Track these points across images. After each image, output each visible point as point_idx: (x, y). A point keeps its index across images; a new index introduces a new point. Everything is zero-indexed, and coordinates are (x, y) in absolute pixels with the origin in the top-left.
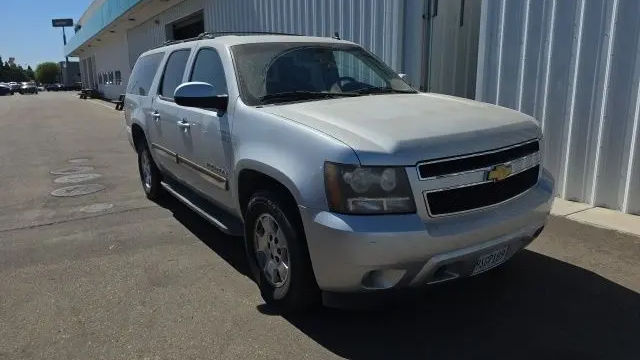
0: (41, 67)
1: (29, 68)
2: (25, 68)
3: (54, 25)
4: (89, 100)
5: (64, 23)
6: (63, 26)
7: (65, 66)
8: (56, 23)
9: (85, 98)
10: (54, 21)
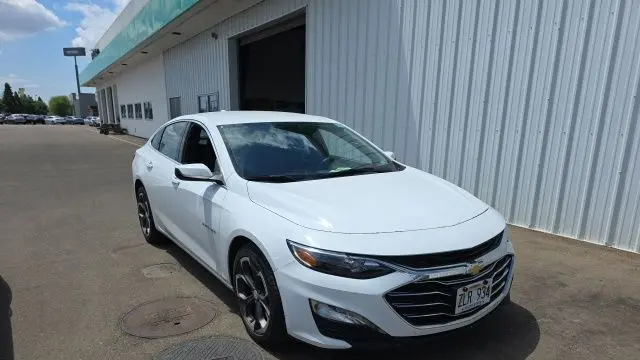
0: (54, 100)
1: (40, 99)
2: (35, 99)
3: (66, 54)
4: (110, 136)
5: (76, 52)
6: (75, 55)
7: (77, 98)
8: (68, 52)
9: (106, 133)
10: (65, 50)
